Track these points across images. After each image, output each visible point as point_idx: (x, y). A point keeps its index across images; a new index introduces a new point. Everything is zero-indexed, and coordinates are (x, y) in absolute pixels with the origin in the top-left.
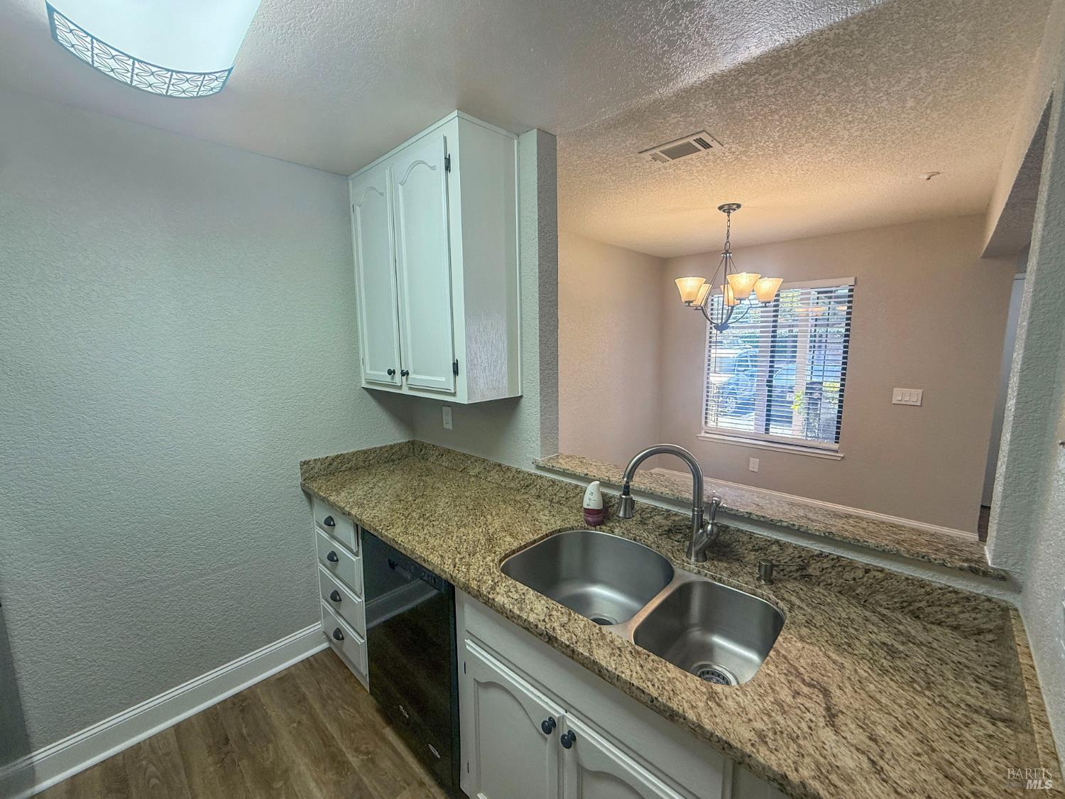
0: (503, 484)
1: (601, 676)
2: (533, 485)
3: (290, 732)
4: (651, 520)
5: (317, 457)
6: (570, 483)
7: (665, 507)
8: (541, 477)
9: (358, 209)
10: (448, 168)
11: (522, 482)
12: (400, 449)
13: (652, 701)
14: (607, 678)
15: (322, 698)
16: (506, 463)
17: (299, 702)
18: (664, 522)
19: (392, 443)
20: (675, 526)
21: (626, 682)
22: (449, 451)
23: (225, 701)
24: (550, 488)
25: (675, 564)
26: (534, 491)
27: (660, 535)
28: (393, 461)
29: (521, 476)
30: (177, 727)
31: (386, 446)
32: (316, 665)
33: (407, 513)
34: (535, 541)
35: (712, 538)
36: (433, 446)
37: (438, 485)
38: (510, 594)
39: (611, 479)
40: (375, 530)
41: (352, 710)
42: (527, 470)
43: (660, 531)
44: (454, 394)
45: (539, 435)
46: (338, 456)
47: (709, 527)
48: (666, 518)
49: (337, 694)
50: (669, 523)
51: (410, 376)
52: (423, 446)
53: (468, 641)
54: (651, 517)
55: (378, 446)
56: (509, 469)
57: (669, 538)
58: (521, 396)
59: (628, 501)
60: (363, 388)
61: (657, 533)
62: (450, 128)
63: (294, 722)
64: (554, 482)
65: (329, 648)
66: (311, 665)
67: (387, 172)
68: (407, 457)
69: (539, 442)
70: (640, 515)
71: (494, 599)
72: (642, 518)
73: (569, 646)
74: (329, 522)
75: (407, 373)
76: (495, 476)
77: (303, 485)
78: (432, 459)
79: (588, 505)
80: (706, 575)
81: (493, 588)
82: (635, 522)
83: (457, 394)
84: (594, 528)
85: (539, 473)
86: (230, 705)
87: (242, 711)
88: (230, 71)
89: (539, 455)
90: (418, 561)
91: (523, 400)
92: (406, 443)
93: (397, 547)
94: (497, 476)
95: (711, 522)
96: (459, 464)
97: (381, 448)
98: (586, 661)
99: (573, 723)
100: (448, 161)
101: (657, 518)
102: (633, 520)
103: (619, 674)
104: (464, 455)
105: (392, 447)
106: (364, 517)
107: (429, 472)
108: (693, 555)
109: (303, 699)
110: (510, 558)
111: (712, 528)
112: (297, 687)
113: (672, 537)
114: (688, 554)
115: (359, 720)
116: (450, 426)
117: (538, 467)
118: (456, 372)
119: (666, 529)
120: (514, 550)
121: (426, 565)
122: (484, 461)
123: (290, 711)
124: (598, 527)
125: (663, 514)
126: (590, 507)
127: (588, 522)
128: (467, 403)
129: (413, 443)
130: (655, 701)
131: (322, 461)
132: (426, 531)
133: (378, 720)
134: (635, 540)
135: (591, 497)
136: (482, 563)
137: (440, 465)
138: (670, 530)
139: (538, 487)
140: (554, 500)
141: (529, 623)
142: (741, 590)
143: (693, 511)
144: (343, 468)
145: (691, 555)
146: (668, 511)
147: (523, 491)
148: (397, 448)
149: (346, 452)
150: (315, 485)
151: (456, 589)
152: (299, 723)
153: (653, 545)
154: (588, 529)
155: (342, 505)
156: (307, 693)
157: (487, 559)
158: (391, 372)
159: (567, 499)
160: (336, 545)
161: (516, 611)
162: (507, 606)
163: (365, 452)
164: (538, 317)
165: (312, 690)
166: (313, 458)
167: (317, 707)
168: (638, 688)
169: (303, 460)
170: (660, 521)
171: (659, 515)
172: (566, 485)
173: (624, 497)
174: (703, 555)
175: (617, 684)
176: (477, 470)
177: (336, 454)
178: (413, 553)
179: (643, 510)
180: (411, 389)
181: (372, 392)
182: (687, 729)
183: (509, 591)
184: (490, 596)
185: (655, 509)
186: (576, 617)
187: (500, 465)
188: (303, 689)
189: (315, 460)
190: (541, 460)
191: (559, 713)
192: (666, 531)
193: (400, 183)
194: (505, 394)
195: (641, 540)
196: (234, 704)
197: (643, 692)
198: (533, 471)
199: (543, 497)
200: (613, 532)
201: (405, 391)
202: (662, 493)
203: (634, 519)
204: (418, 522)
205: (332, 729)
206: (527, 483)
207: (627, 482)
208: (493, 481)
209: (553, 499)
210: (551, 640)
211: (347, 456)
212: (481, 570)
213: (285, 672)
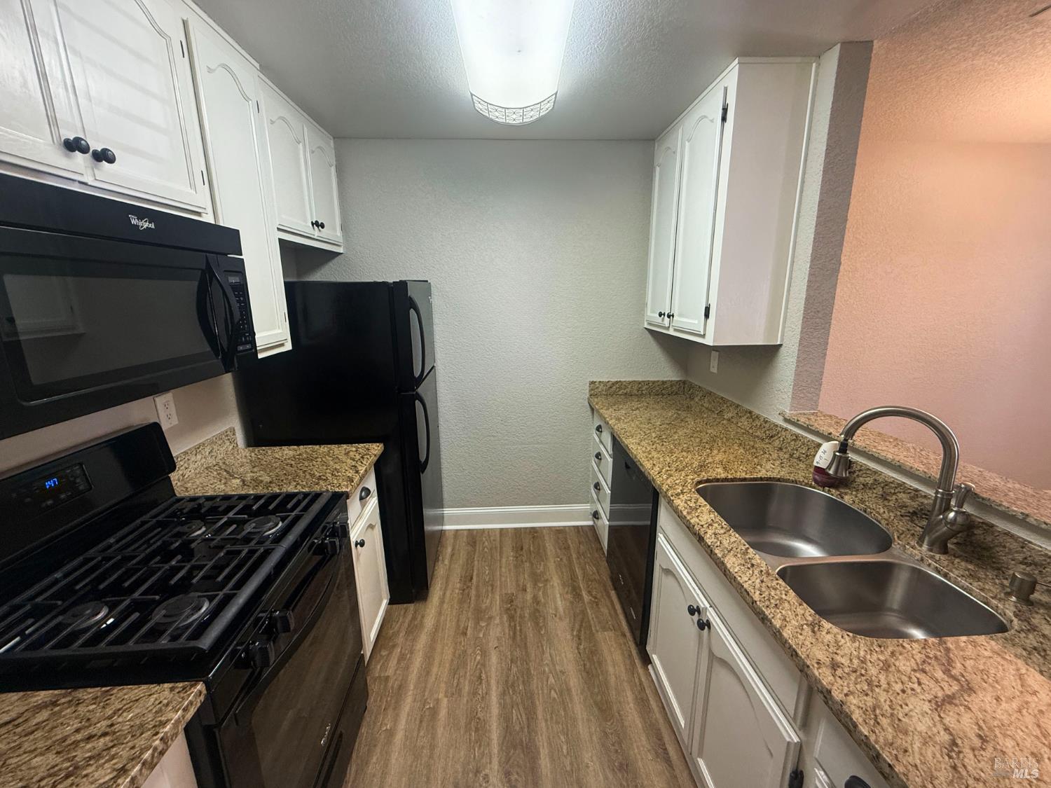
0: (751, 431)
1: (725, 575)
2: (776, 437)
3: (555, 562)
4: (894, 497)
5: (602, 380)
6: (813, 441)
7: (915, 485)
8: (786, 430)
9: (658, 169)
10: (724, 119)
11: (767, 432)
12: (671, 386)
13: (753, 603)
14: (728, 577)
15: (579, 552)
16: (756, 411)
17: (565, 548)
18: (909, 502)
19: (665, 379)
20: (922, 509)
21: (739, 583)
22: (710, 393)
23: (526, 528)
24: (793, 443)
25: (896, 543)
26: (777, 443)
27: (902, 516)
28: (663, 395)
29: (767, 425)
30: (501, 530)
31: (658, 381)
32: (582, 533)
33: (648, 432)
34: (745, 479)
35: (954, 528)
36: (699, 387)
37: (688, 419)
38: (689, 502)
39: (855, 443)
40: (619, 437)
41: (594, 569)
42: (775, 421)
43: (903, 511)
44: (703, 336)
45: (791, 387)
46: (617, 382)
47: (952, 515)
48: (912, 498)
49: (589, 555)
50: (915, 504)
51: (675, 318)
52: (691, 386)
53: (661, 535)
54: (895, 493)
55: (652, 379)
56: (758, 417)
57: (912, 521)
58: (781, 345)
59: (842, 460)
60: (646, 328)
61: (899, 513)
62: (730, 78)
63: (558, 557)
64: (797, 437)
65: (593, 526)
66: (578, 531)
67: (680, 131)
68: (676, 394)
69: (790, 394)
70: (883, 488)
71: (673, 501)
72: (885, 492)
73: (709, 546)
74: (599, 429)
75: (673, 316)
76: (744, 422)
77: (589, 399)
78: (696, 399)
79: (817, 462)
80: (929, 565)
81: (678, 495)
82: (875, 495)
83: (706, 336)
84: (822, 489)
85: (785, 425)
86: (528, 531)
87: (533, 537)
88: (556, 94)
89: (789, 408)
90: (638, 464)
91: (782, 349)
92: (677, 382)
93: (628, 451)
94: (746, 423)
95: (955, 509)
96: (717, 405)
97: (654, 382)
98: (718, 561)
99: (711, 615)
100: (725, 110)
101: (901, 495)
102: (873, 493)
103: (737, 577)
104: (722, 398)
105: (664, 383)
106: (616, 427)
107: (689, 408)
108: (926, 542)
109: (567, 548)
110: (713, 484)
111: (955, 518)
112: (566, 538)
113: (917, 522)
114: (921, 541)
115: (597, 577)
116: (714, 370)
117: (787, 420)
118: (707, 315)
119: (911, 511)
120: (718, 479)
121: (641, 467)
122: (738, 406)
123: (558, 550)
124: (827, 488)
125: (909, 493)
126: (818, 465)
127: (815, 480)
128: (711, 344)
129: (684, 382)
130: (754, 604)
131: (605, 384)
132: (654, 447)
133: (609, 583)
134: (865, 512)
135: (822, 455)
136: (682, 477)
137: (702, 405)
138: (914, 513)
139: (782, 439)
140: (795, 456)
141: (690, 523)
142: (971, 594)
143: (937, 492)
144: (620, 393)
145: (923, 542)
146: (917, 490)
147: (767, 441)
148: (668, 385)
149: (624, 380)
150: (596, 400)
151: (660, 495)
152: (561, 559)
153: (883, 522)
154: (814, 488)
155: (606, 416)
156: (571, 545)
157: (689, 477)
158: (660, 315)
159: (807, 456)
160: (602, 447)
161: (685, 513)
162: (680, 508)
163: (640, 383)
164: (809, 261)
165: (574, 545)
166: (599, 380)
167: (574, 556)
168: (746, 590)
169: (591, 380)
170: (904, 500)
171: (904, 493)
172: (809, 441)
173: (838, 454)
174: (941, 546)
175: (734, 583)
176: (730, 415)
177: (616, 380)
178: (636, 457)
179: (887, 484)
180: (675, 330)
181: (651, 332)
182: (771, 632)
183: (690, 500)
184: (672, 498)
185: (902, 485)
186: (733, 534)
187: (750, 412)
188: (570, 542)
189: (600, 382)
190: (788, 412)
191: (704, 605)
192: (909, 512)
193: (687, 140)
194: (759, 341)
195: (871, 513)
196: (530, 532)
197: (748, 594)
198: (780, 422)
199: (784, 450)
200: (842, 498)
201: (671, 332)
202: (911, 468)
203: (875, 491)
204: (653, 439)
205: (579, 572)
206: (772, 433)
207: (846, 440)
208: (743, 427)
209: (793, 454)
210: (701, 539)
211: (624, 383)
212: (677, 482)
213: (562, 528)
